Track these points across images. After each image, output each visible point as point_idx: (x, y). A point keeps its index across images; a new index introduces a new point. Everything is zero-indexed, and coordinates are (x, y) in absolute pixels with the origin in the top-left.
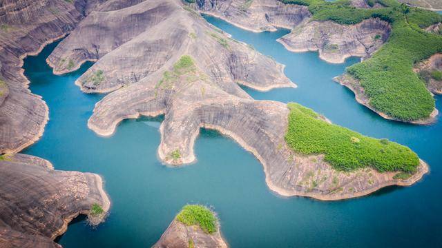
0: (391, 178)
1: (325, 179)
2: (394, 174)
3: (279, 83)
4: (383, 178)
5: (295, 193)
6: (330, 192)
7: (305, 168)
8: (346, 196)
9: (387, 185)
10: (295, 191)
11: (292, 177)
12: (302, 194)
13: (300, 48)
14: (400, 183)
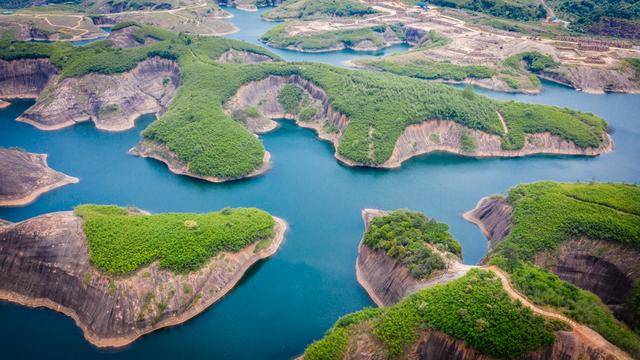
0: (252, 254)
1: (173, 292)
2: (252, 248)
3: (47, 184)
4: (243, 257)
5: (139, 333)
6: (186, 307)
7: (138, 292)
8: (209, 302)
9: (251, 264)
10: (138, 331)
11: (124, 314)
12: (149, 329)
13: (60, 122)
14: (263, 255)
